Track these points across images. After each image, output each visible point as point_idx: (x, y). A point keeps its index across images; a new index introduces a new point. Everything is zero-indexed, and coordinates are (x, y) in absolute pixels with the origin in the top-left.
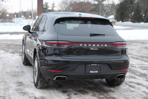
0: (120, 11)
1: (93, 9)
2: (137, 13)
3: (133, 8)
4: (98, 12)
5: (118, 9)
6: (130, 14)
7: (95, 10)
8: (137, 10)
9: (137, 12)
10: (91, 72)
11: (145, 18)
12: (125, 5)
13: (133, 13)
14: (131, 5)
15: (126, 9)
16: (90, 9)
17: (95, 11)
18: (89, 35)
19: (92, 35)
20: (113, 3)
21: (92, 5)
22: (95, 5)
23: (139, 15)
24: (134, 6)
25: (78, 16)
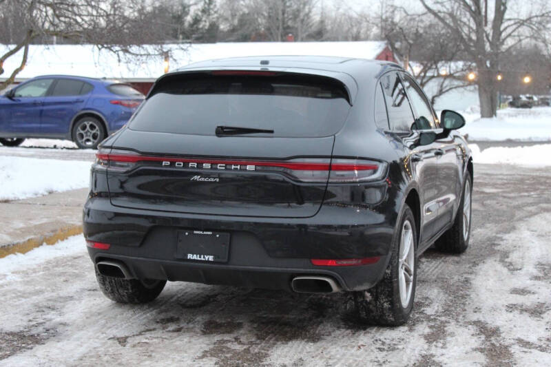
10: (190, 256)
18: (214, 133)
19: (222, 131)
25: (258, 69)
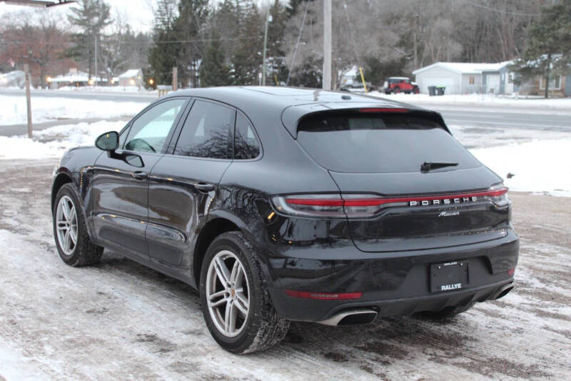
0: (160, 56)
1: (73, 49)
2: (213, 63)
3: (199, 48)
4: (88, 60)
5: (155, 49)
6: (191, 65)
7: (77, 55)
8: (214, 55)
9: (214, 61)
10: (443, 288)
11: (237, 77)
12: (175, 39)
13: (200, 62)
14: (192, 40)
15: (178, 50)
16: (61, 51)
17: (78, 58)
19: (426, 168)
20: (128, 32)
21: (69, 39)
22: (75, 38)
23: (219, 70)
24: (202, 42)
